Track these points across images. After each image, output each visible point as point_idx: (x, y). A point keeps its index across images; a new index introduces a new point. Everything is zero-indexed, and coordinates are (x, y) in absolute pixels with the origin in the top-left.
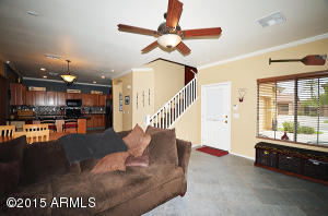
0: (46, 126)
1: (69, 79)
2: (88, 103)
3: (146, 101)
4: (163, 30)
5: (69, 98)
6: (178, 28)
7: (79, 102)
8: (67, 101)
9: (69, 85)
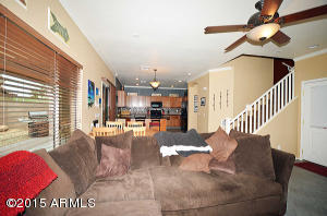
0: (142, 123)
1: (155, 85)
2: (167, 105)
3: (224, 103)
4: (255, 22)
5: (153, 100)
6: (276, 15)
7: (160, 104)
8: (152, 103)
9: (155, 89)
